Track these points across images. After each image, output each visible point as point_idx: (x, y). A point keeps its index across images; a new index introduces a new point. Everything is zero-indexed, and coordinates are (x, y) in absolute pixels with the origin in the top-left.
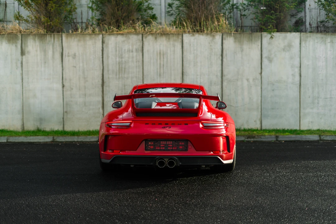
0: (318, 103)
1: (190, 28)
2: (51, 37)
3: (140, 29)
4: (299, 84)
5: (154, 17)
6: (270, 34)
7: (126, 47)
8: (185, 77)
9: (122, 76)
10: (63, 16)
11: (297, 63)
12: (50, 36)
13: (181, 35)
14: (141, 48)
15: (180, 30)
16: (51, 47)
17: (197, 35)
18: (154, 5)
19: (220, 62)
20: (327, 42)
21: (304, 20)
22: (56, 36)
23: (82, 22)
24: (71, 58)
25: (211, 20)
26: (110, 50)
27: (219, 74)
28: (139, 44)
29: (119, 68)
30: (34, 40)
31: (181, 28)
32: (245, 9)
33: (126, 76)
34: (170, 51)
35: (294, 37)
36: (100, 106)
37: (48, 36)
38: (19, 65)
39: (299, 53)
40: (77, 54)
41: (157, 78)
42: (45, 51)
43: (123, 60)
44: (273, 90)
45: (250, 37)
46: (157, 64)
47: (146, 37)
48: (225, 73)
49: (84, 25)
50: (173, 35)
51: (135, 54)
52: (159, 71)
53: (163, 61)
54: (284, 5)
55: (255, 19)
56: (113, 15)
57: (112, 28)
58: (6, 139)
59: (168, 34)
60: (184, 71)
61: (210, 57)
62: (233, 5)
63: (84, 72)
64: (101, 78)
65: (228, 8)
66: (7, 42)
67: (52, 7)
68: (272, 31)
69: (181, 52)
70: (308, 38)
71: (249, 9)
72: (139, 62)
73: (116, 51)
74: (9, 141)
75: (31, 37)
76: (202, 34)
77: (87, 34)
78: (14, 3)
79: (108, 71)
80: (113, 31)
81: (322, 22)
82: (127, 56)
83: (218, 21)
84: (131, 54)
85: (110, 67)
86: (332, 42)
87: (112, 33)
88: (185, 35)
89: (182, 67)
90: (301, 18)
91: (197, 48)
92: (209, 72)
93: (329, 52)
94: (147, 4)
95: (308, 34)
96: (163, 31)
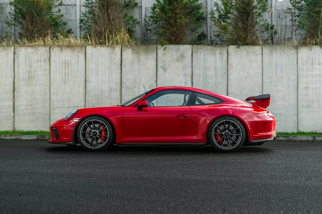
1: (94, 41)
3: (49, 42)
5: (69, 31)
6: (163, 46)
7: (35, 57)
8: (87, 84)
9: (31, 83)
11: (189, 72)
13: (84, 47)
14: (49, 58)
17: (99, 47)
18: (71, 20)
19: (119, 71)
20: (216, 53)
25: (115, 34)
26: (21, 60)
27: (119, 82)
28: (47, 55)
29: (29, 76)
31: (85, 41)
33: (34, 83)
34: (74, 61)
35: (186, 49)
36: (12, 109)
39: (191, 63)
41: (63, 85)
43: (32, 69)
45: (147, 49)
46: (63, 73)
47: (53, 49)
48: (123, 81)
50: (77, 47)
51: (43, 63)
52: (64, 79)
53: (68, 70)
57: (24, 41)
59: (72, 46)
60: (87, 79)
61: (110, 66)
62: (134, 21)
64: (13, 85)
65: (129, 23)
68: (164, 44)
69: (84, 62)
70: (198, 50)
72: (46, 70)
73: (26, 60)
76: (103, 46)
79: (19, 78)
80: (25, 44)
82: (35, 65)
83: (120, 35)
84: (39, 63)
85: (21, 75)
86: (221, 53)
87: (23, 45)
88: (87, 47)
89: (85, 75)
90: (204, 32)
91: (98, 59)
92: (109, 80)
93: (218, 63)
94: (60, 20)
95: (200, 47)
96: (69, 44)
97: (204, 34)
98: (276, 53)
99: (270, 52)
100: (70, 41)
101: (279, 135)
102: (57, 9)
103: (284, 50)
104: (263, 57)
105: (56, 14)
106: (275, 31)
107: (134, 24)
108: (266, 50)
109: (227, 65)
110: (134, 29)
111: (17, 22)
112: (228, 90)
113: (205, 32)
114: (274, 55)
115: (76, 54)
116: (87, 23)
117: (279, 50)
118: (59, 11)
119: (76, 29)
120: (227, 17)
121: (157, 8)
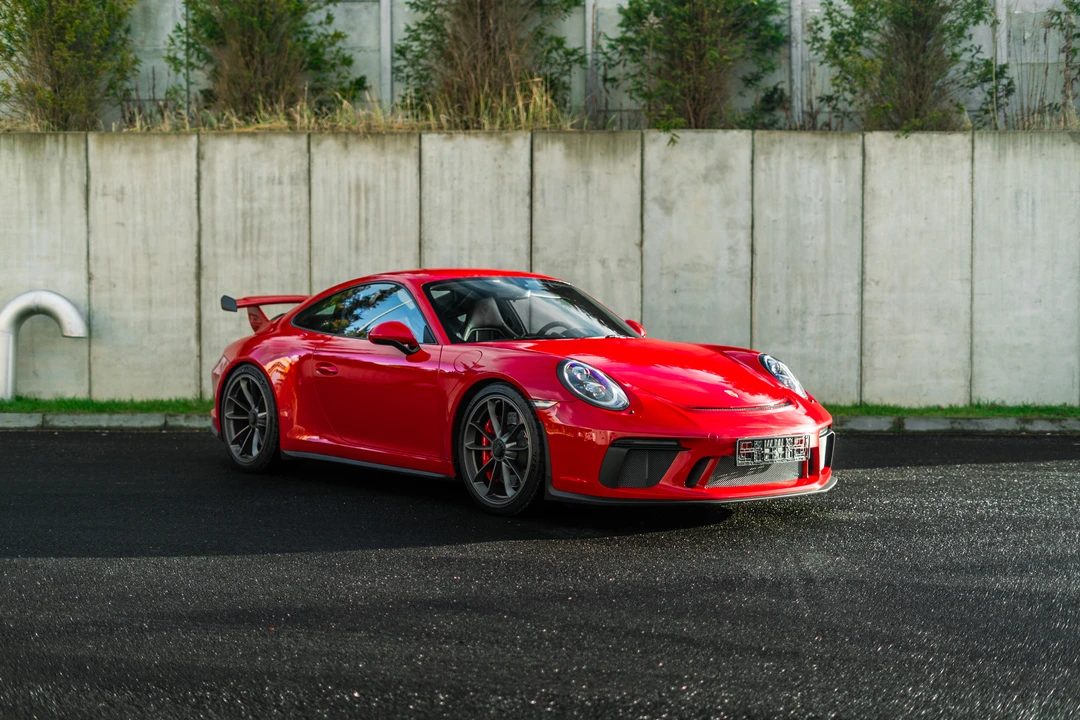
0: (803, 329)
1: (445, 116)
2: (57, 141)
3: (306, 121)
4: (749, 275)
5: (360, 84)
7: (264, 169)
8: (426, 253)
9: (251, 251)
10: (103, 82)
11: (742, 214)
12: (53, 138)
13: (416, 138)
14: (306, 172)
15: (415, 123)
16: (57, 169)
17: (461, 138)
18: (363, 50)
19: (525, 212)
20: (829, 156)
21: (787, 93)
22: (70, 139)
23: (153, 100)
24: (110, 200)
25: (508, 94)
26: (219, 178)
27: (524, 246)
28: (299, 161)
29: (244, 228)
30: (12, 150)
31: (417, 116)
32: (614, 62)
33: (263, 249)
34: (386, 181)
35: (735, 143)
36: (192, 332)
37: (48, 137)
39: (750, 188)
40: (128, 190)
41: (350, 256)
42: (40, 182)
43: (256, 205)
44: (675, 292)
45: (611, 143)
46: (349, 217)
47: (318, 144)
48: (539, 242)
50: (393, 137)
51: (287, 189)
52: (353, 237)
53: (367, 208)
55: (635, 90)
57: (228, 119)
59: (379, 134)
60: (426, 237)
61: (498, 197)
62: (569, 53)
63: (146, 240)
64: (195, 255)
65: (554, 60)
67: (64, 60)
68: (672, 126)
69: (416, 185)
70: (773, 146)
71: (626, 61)
72: (298, 211)
73: (236, 180)
75: (4, 141)
76: (475, 134)
77: (156, 134)
79: (214, 236)
80: (230, 126)
81: (829, 99)
82: (265, 194)
83: (527, 98)
84: (277, 188)
85: (220, 226)
86: (843, 156)
87: (226, 131)
88: (426, 138)
89: (418, 226)
90: (780, 86)
91: (460, 173)
92: (494, 239)
93: (834, 186)
94: (334, 49)
95: (776, 135)
96: (369, 127)
97: (782, 90)
98: (1016, 155)
99: (996, 153)
100: (369, 116)
101: (1033, 417)
102: (321, 15)
103: (1041, 145)
104: (976, 169)
105: (320, 30)
106: (1009, 84)
107: (568, 62)
108: (986, 146)
109: (863, 194)
110: (565, 79)
111: (198, 57)
112: (863, 273)
113: (785, 87)
114: (1010, 160)
115: (390, 158)
116: (421, 61)
117: (1026, 145)
118: (330, 19)
119: (380, 76)
120: (862, 39)
121: (652, 14)
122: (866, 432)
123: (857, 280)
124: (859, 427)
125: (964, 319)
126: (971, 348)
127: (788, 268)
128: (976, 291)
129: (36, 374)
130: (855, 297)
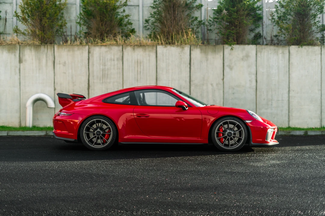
0: (272, 105)
1: (163, 40)
2: (45, 47)
3: (121, 42)
4: (256, 89)
5: (133, 31)
6: (231, 46)
7: (109, 56)
8: (158, 81)
9: (105, 81)
10: (55, 30)
11: (254, 71)
12: (44, 46)
13: (155, 47)
14: (122, 57)
15: (154, 42)
16: (45, 56)
17: (169, 47)
18: (133, 20)
19: (188, 69)
20: (279, 53)
21: (262, 34)
22: (49, 47)
23: (71, 35)
24: (61, 65)
25: (181, 34)
26: (95, 59)
27: (188, 80)
28: (120, 54)
30: (31, 50)
31: (155, 40)
32: (211, 25)
33: (108, 81)
34: (146, 60)
35: (251, 49)
37: (42, 46)
38: (18, 71)
39: (256, 62)
40: (67, 62)
41: (135, 83)
42: (39, 60)
43: (106, 67)
44: (233, 94)
45: (214, 49)
46: (135, 71)
47: (125, 49)
48: (192, 79)
49: (73, 38)
50: (148, 47)
51: (116, 62)
52: (136, 77)
53: (140, 68)
54: (243, 21)
55: (219, 33)
56: (98, 30)
57: (97, 41)
58: (7, 133)
59: (144, 46)
60: (158, 77)
61: (180, 65)
63: (72, 78)
64: (87, 82)
65: (195, 24)
66: (7, 52)
67: (46, 22)
68: (232, 44)
69: (155, 61)
70: (262, 50)
71: (214, 24)
72: (119, 69)
73: (100, 60)
74: (9, 134)
75: (28, 47)
76: (173, 46)
77: (75, 45)
78: (13, 18)
79: (93, 76)
80: (98, 43)
81: (276, 36)
82: (109, 64)
83: (187, 35)
84: (113, 62)
85: (95, 74)
86: (283, 53)
88: (158, 47)
89: (156, 74)
91: (169, 58)
92: (179, 78)
93: (281, 62)
94: (127, 20)
95: (263, 46)
96: (140, 43)
100: (140, 40)
102: (122, 10)
104: (322, 57)
105: (121, 14)
107: (200, 24)
109: (289, 64)
112: (289, 88)
113: (261, 32)
115: (147, 53)
118: (124, 11)
119: (139, 28)
120: (287, 18)
121: (225, 10)
122: (296, 135)
123: (287, 90)
124: (294, 134)
125: (319, 102)
126: (321, 110)
127: (267, 86)
128: (322, 93)
129: (38, 119)
130: (287, 95)
